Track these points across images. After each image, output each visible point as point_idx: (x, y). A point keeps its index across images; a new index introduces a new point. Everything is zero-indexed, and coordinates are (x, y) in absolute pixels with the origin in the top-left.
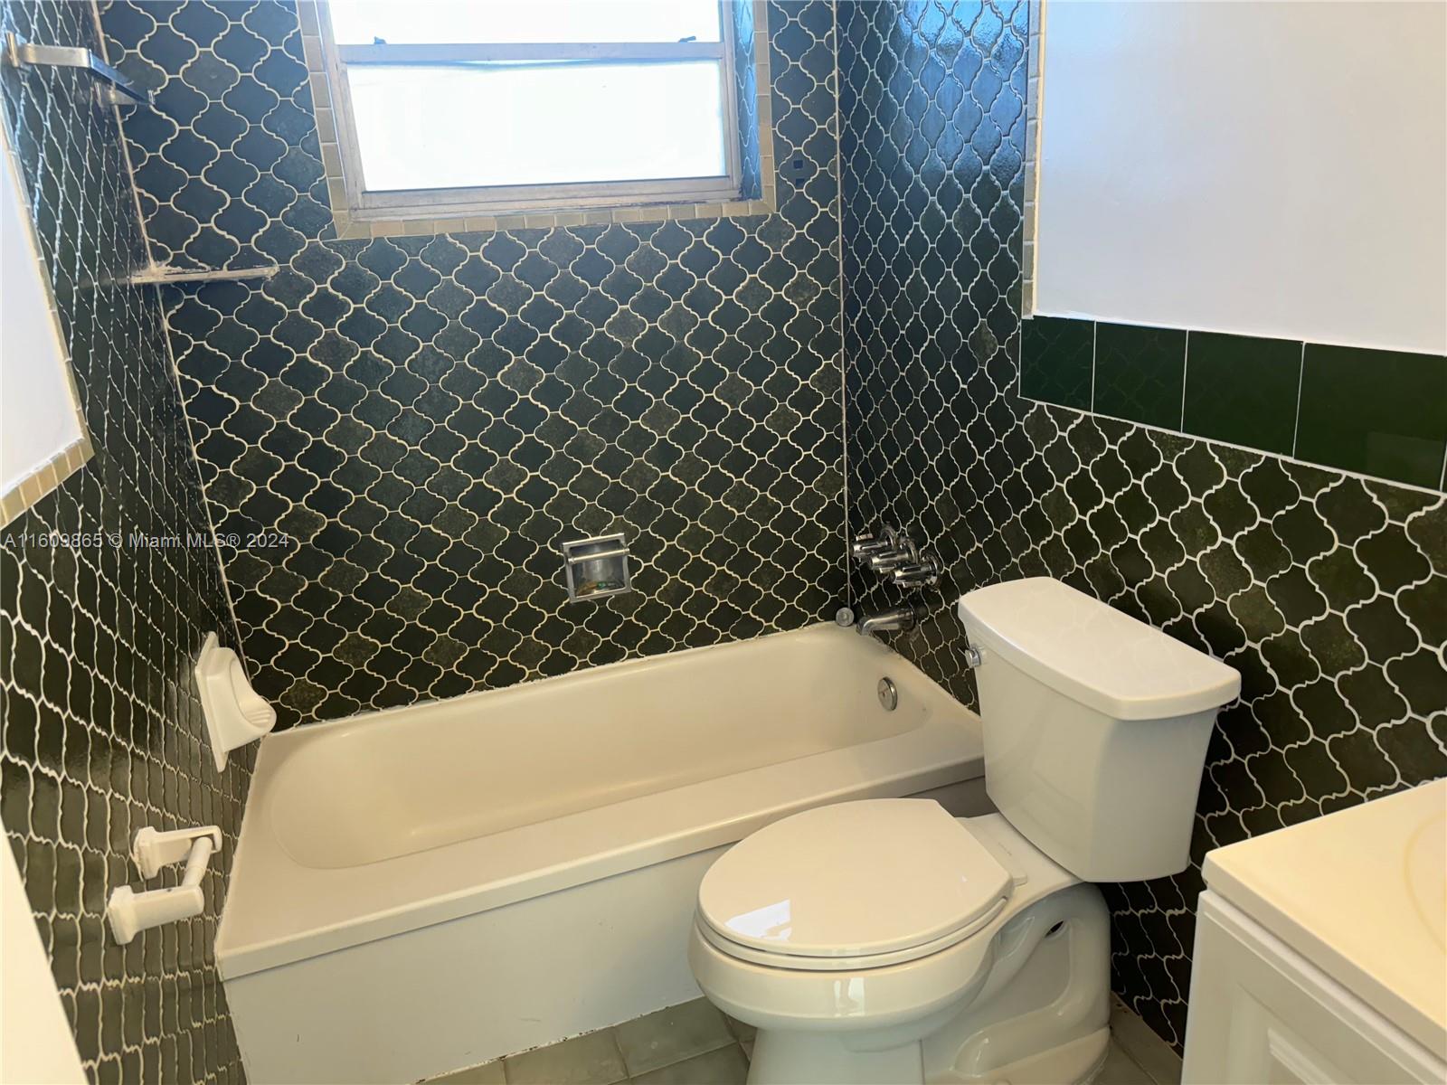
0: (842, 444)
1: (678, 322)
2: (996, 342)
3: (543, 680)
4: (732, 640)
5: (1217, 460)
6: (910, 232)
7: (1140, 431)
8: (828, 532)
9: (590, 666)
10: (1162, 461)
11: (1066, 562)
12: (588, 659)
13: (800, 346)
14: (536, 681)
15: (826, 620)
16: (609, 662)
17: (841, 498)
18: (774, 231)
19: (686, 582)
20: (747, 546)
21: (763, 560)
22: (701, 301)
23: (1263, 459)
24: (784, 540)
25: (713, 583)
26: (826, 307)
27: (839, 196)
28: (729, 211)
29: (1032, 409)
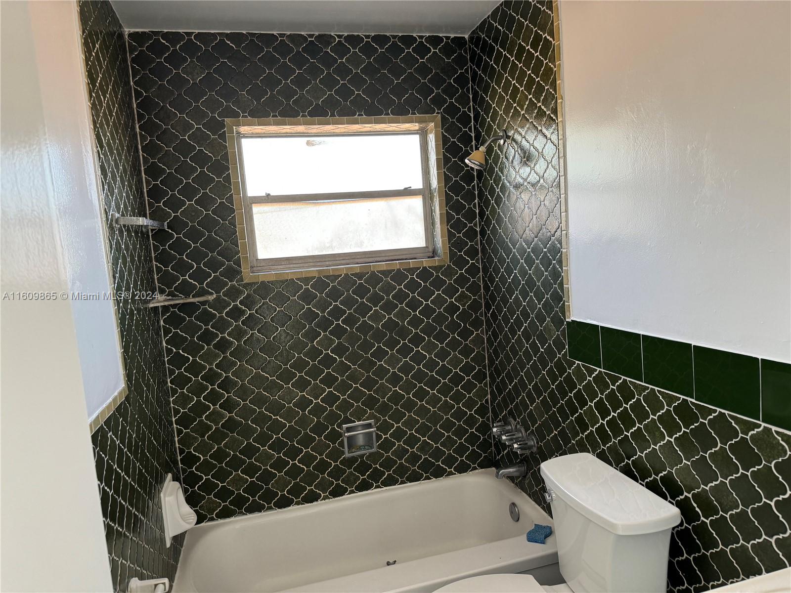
0: (486, 373)
1: (402, 314)
2: (556, 330)
3: (331, 500)
4: (430, 479)
5: (661, 398)
6: (513, 275)
7: (625, 381)
8: (481, 420)
9: (355, 492)
10: (636, 396)
11: (597, 445)
12: (354, 488)
13: (463, 325)
14: (327, 500)
15: (481, 468)
16: (364, 490)
17: (487, 401)
18: (449, 272)
19: (406, 446)
20: (438, 427)
21: (446, 434)
22: (413, 305)
23: (681, 399)
24: (457, 423)
25: (420, 447)
26: (475, 306)
27: (480, 255)
28: (426, 263)
29: (575, 365)
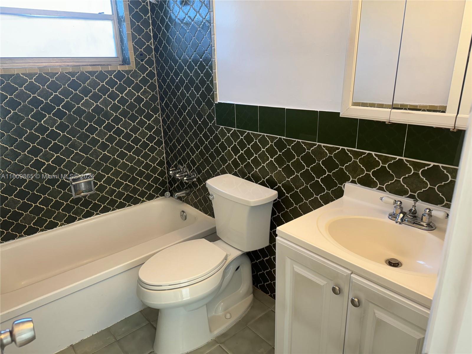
0: (162, 141)
1: (105, 103)
2: (208, 110)
3: (66, 225)
4: (131, 206)
5: (268, 139)
6: (179, 77)
7: (248, 133)
8: (160, 169)
9: (82, 219)
10: (255, 140)
11: (232, 169)
12: (81, 217)
13: (146, 111)
14: (63, 226)
15: (162, 196)
16: (89, 217)
17: (163, 158)
18: (135, 75)
19: (114, 188)
20: (134, 175)
21: (140, 179)
22: (113, 96)
23: (278, 138)
24: (146, 172)
25: (124, 187)
26: (154, 99)
27: (155, 65)
28: (120, 68)
29: (220, 128)
